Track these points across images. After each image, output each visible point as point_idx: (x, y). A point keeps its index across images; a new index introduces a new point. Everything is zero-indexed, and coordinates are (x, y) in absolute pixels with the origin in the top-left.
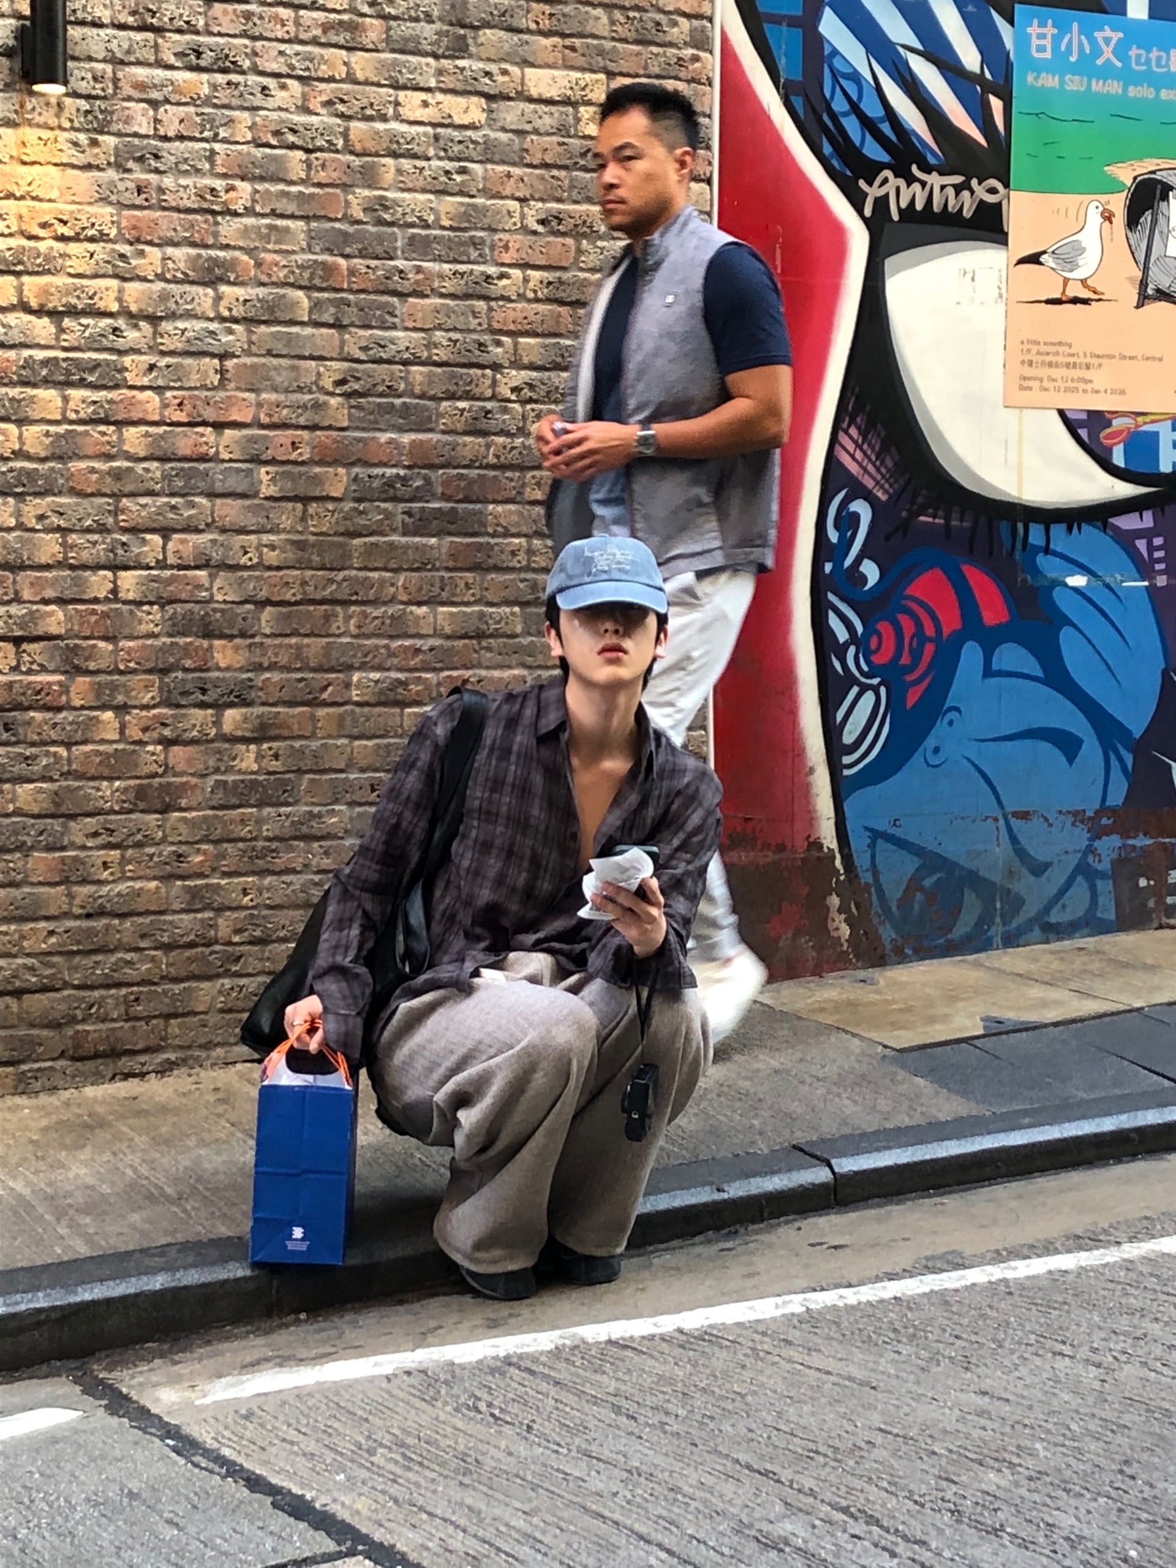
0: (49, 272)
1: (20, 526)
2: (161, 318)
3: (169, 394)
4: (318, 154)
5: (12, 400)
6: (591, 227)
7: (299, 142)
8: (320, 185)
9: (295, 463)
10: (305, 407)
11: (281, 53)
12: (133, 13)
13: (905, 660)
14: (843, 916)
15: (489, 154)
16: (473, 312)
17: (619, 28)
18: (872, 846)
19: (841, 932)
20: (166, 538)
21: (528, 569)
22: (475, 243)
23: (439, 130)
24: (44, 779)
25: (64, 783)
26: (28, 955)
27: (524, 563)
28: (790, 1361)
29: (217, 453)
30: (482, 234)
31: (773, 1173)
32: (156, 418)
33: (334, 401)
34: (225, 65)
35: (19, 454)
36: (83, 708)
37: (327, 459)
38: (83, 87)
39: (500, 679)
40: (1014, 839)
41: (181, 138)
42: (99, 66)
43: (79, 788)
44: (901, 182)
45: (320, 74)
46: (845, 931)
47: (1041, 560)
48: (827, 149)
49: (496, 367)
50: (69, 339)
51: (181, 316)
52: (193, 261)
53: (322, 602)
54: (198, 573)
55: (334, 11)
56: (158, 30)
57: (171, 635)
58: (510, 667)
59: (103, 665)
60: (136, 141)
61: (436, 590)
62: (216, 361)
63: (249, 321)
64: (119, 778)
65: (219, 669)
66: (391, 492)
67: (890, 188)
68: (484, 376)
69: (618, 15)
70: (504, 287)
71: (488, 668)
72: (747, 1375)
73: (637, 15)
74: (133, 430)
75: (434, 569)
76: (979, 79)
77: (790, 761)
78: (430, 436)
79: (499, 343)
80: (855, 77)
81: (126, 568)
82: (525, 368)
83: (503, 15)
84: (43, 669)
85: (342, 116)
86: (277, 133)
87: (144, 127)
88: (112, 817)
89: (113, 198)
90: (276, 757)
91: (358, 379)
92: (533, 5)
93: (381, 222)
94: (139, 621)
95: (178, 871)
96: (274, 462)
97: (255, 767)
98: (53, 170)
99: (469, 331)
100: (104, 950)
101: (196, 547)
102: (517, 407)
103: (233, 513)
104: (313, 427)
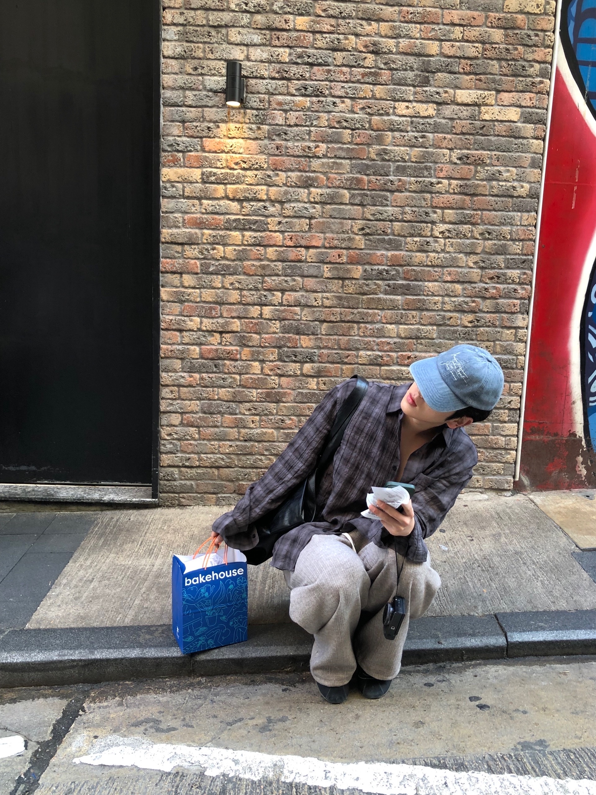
0: (238, 183)
1: (223, 287)
2: (284, 202)
3: (286, 234)
4: (357, 131)
5: (221, 236)
6: (483, 161)
7: (349, 126)
8: (357, 144)
9: (339, 263)
10: (344, 240)
11: (343, 87)
12: (278, 72)
14: (584, 466)
15: (437, 129)
16: (424, 199)
17: (504, 70)
19: (582, 473)
20: (283, 294)
21: (442, 310)
22: (426, 168)
23: (413, 119)
24: (230, 387)
25: (237, 389)
26: (221, 454)
27: (440, 308)
29: (306, 259)
30: (431, 164)
32: (281, 244)
33: (357, 237)
34: (318, 93)
35: (224, 258)
36: (246, 360)
37: (353, 261)
38: (255, 105)
41: (297, 125)
42: (263, 96)
43: (244, 391)
45: (360, 96)
46: (584, 472)
49: (433, 223)
50: (245, 211)
51: (293, 201)
52: (299, 178)
53: (348, 322)
54: (296, 308)
55: (368, 68)
56: (289, 79)
57: (283, 333)
58: (429, 352)
59: (255, 344)
60: (277, 127)
61: (399, 318)
62: (307, 220)
63: (323, 203)
64: (259, 388)
65: (303, 347)
66: (381, 276)
68: (427, 227)
69: (504, 63)
70: (439, 188)
71: (420, 352)
73: (513, 63)
74: (271, 249)
75: (399, 309)
77: (563, 398)
78: (401, 252)
79: (435, 212)
81: (266, 305)
82: (446, 223)
83: (447, 66)
84: (231, 344)
85: (369, 114)
86: (339, 122)
87: (280, 121)
88: (256, 403)
89: (266, 152)
90: (325, 384)
91: (369, 228)
92: (462, 60)
93: (384, 160)
94: (270, 327)
95: (281, 426)
96: (330, 263)
97: (315, 387)
98: (241, 141)
99: (421, 207)
100: (251, 454)
101: (295, 298)
102: (442, 241)
103: (311, 284)
104: (348, 248)
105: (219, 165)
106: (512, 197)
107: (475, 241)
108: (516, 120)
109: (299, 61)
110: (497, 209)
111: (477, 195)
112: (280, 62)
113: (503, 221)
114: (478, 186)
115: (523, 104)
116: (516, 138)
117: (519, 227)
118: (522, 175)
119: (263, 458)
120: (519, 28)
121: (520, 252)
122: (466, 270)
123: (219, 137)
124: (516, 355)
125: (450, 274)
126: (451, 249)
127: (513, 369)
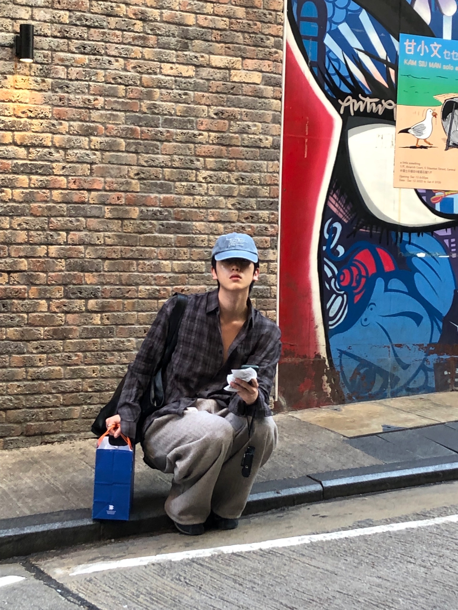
0: (25, 130)
1: (11, 228)
2: (68, 149)
3: (70, 178)
4: (130, 87)
5: (9, 179)
6: (235, 116)
7: (123, 82)
8: (130, 99)
9: (119, 205)
10: (122, 184)
11: (116, 48)
12: (59, 32)
13: (354, 284)
14: (329, 384)
15: (196, 87)
16: (189, 148)
17: (247, 41)
18: (340, 357)
19: (327, 390)
20: (68, 234)
21: (208, 247)
22: (190, 122)
23: (177, 78)
24: (18, 326)
25: (25, 328)
26: (10, 395)
27: (206, 245)
28: (304, 563)
29: (89, 201)
30: (192, 118)
31: (299, 486)
32: (65, 187)
33: (134, 182)
34: (95, 52)
35: (11, 200)
36: (34, 299)
37: (131, 203)
38: (39, 60)
39: (196, 289)
40: (396, 355)
41: (77, 80)
42: (46, 52)
43: (32, 330)
44: (355, 101)
45: (131, 56)
46: (329, 390)
47: (407, 246)
48: (326, 88)
49: (197, 169)
50: (32, 156)
51: (76, 148)
52: (81, 127)
53: (128, 259)
54: (80, 247)
55: (137, 32)
56: (69, 39)
57: (68, 271)
58: (200, 285)
59: (42, 282)
60: (60, 81)
61: (173, 254)
62: (89, 166)
63: (102, 150)
64: (46, 326)
65: (87, 284)
66: (156, 216)
67: (350, 103)
68: (192, 173)
69: (246, 35)
70: (201, 139)
71: (191, 285)
72: (286, 568)
73: (254, 35)
74: (56, 192)
75: (172, 247)
76: (385, 62)
77: (308, 322)
78: (171, 195)
79: (198, 160)
80: (338, 60)
81: (52, 245)
82: (208, 170)
83: (202, 35)
84: (19, 283)
85: (139, 72)
86: (114, 79)
87: (63, 76)
88: (43, 341)
89: (50, 102)
90: (108, 319)
91: (144, 173)
92: (214, 31)
93: (154, 113)
94: (57, 265)
95: (68, 363)
96: (110, 204)
97: (99, 323)
98: (27, 91)
99: (187, 155)
100: (39, 393)
101: (79, 237)
102: (205, 185)
103: (94, 224)
104: (126, 191)
105: (7, 113)
106: (259, 147)
107: (232, 185)
108: (259, 83)
109: (78, 23)
110: (248, 157)
111: (231, 146)
112: (61, 23)
113: (253, 168)
114: (232, 138)
115: (263, 70)
116: (259, 97)
117: (266, 174)
118: (266, 129)
119: (51, 396)
120: (257, 8)
121: (268, 195)
122: (226, 211)
123: (7, 88)
124: (270, 286)
125: (213, 215)
126: (212, 193)
127: (267, 298)
